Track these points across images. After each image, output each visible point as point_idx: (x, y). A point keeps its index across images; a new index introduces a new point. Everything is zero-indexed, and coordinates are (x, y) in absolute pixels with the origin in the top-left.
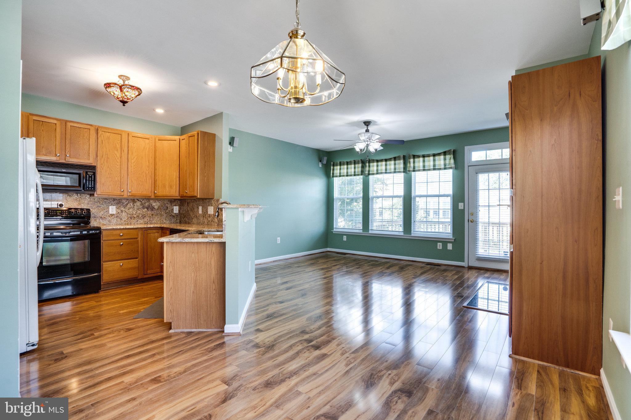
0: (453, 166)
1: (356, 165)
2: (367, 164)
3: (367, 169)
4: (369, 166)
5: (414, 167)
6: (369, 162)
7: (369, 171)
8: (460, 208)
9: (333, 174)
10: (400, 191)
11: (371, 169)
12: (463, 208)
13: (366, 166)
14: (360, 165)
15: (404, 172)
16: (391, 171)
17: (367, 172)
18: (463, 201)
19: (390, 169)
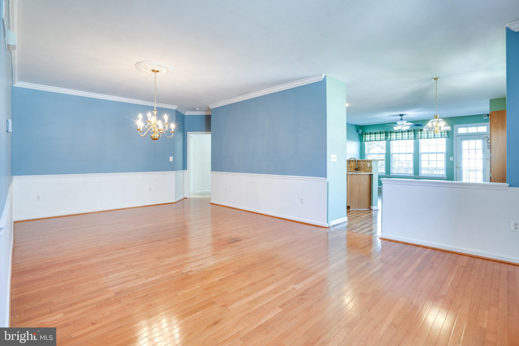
0: (447, 136)
1: (382, 135)
2: (389, 134)
3: (389, 137)
4: (391, 135)
5: (421, 136)
6: (391, 133)
7: (390, 138)
8: (451, 160)
9: (365, 139)
10: (412, 150)
11: (392, 137)
12: (452, 160)
13: (388, 135)
14: (384, 135)
15: (414, 139)
16: (405, 139)
17: (389, 139)
18: (453, 156)
19: (405, 137)
